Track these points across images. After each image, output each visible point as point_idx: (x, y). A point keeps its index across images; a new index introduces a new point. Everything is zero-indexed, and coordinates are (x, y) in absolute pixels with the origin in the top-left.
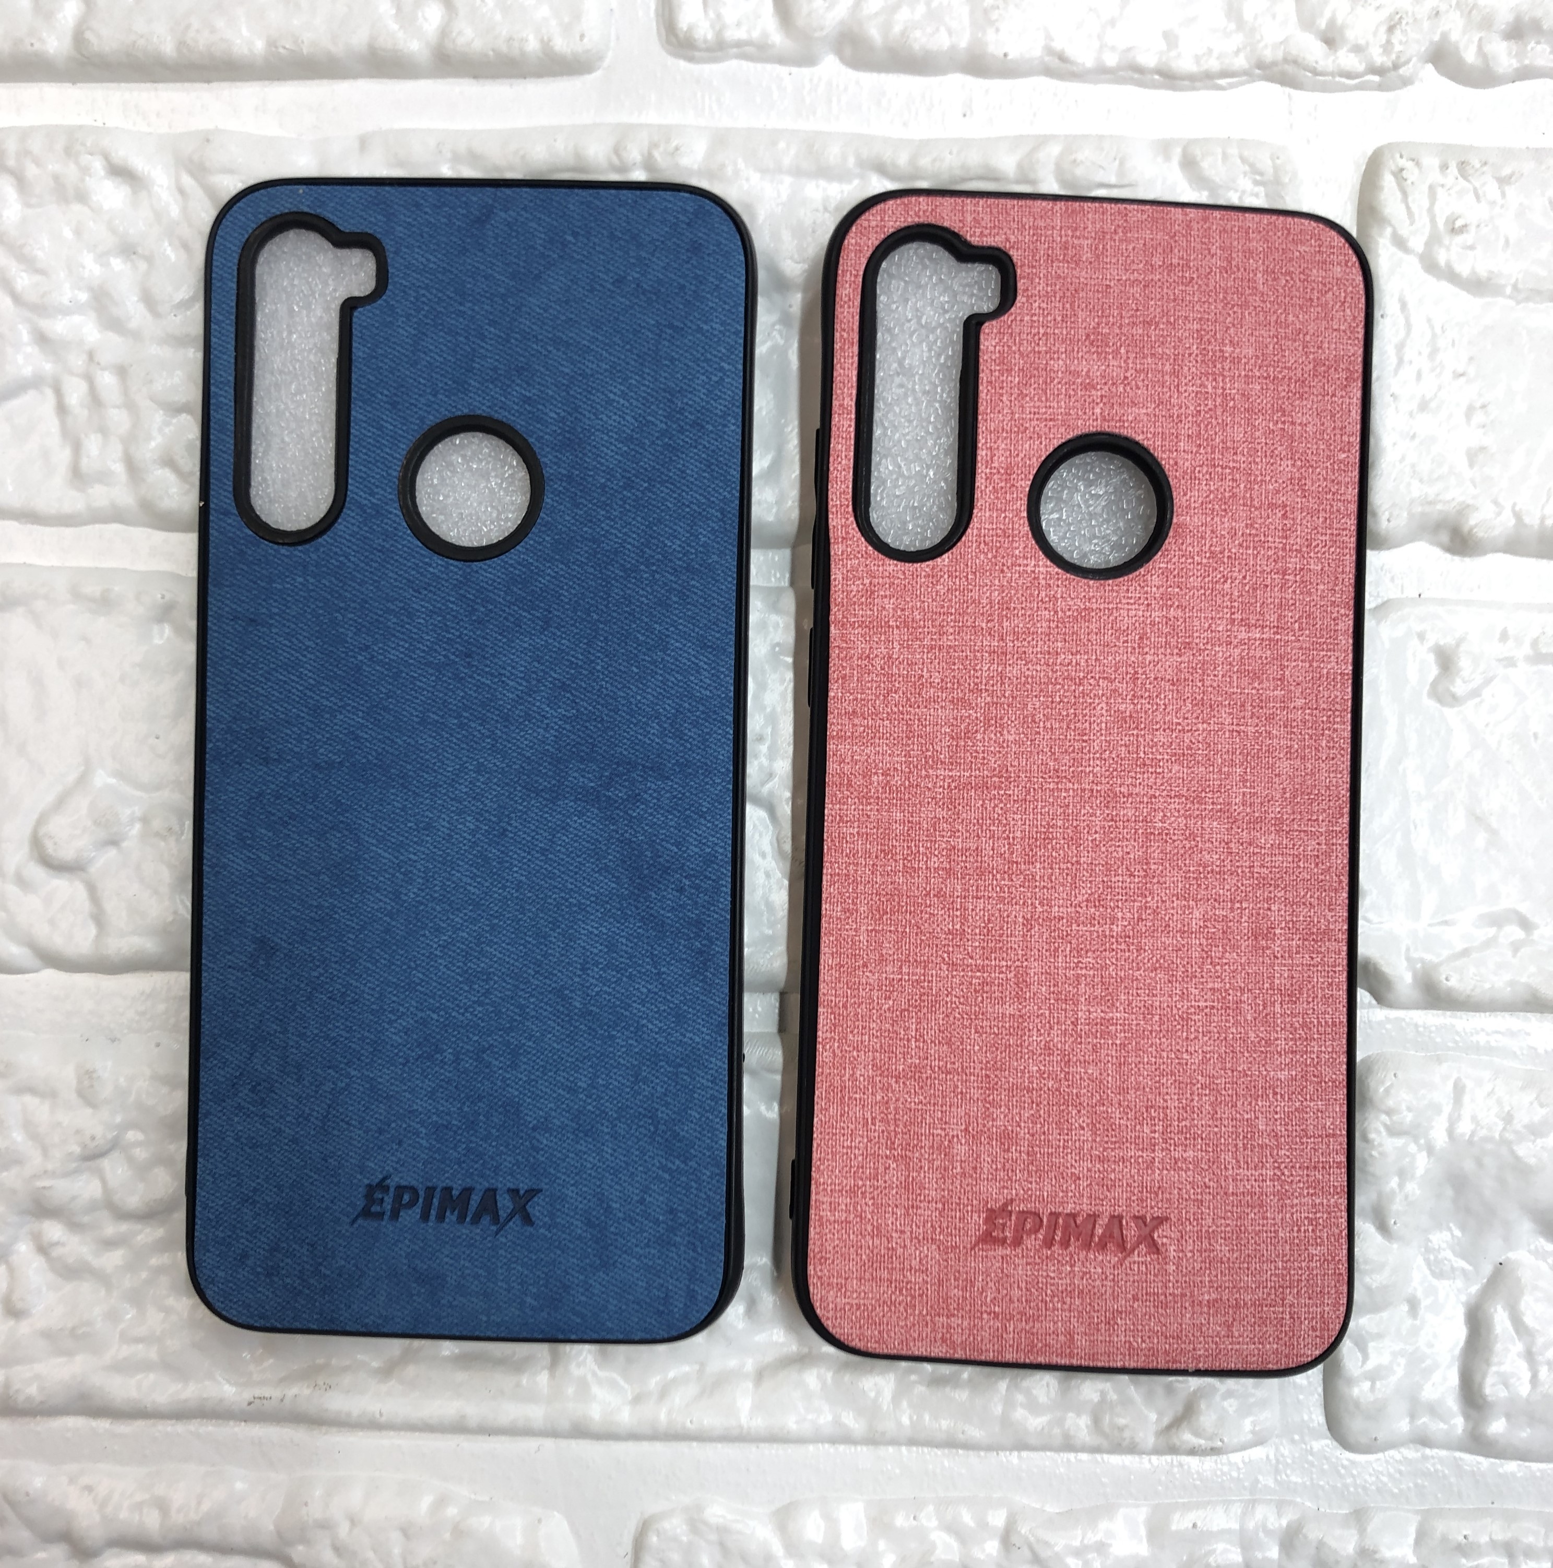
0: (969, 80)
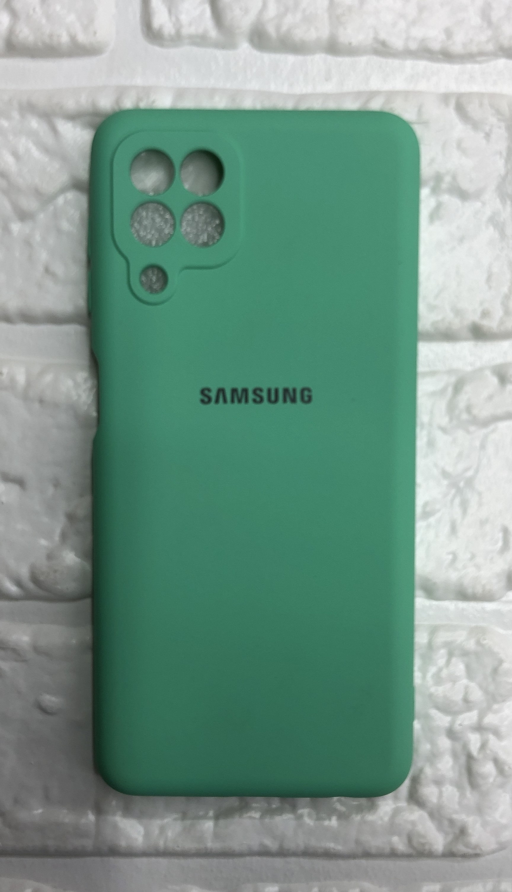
0: (330, 58)
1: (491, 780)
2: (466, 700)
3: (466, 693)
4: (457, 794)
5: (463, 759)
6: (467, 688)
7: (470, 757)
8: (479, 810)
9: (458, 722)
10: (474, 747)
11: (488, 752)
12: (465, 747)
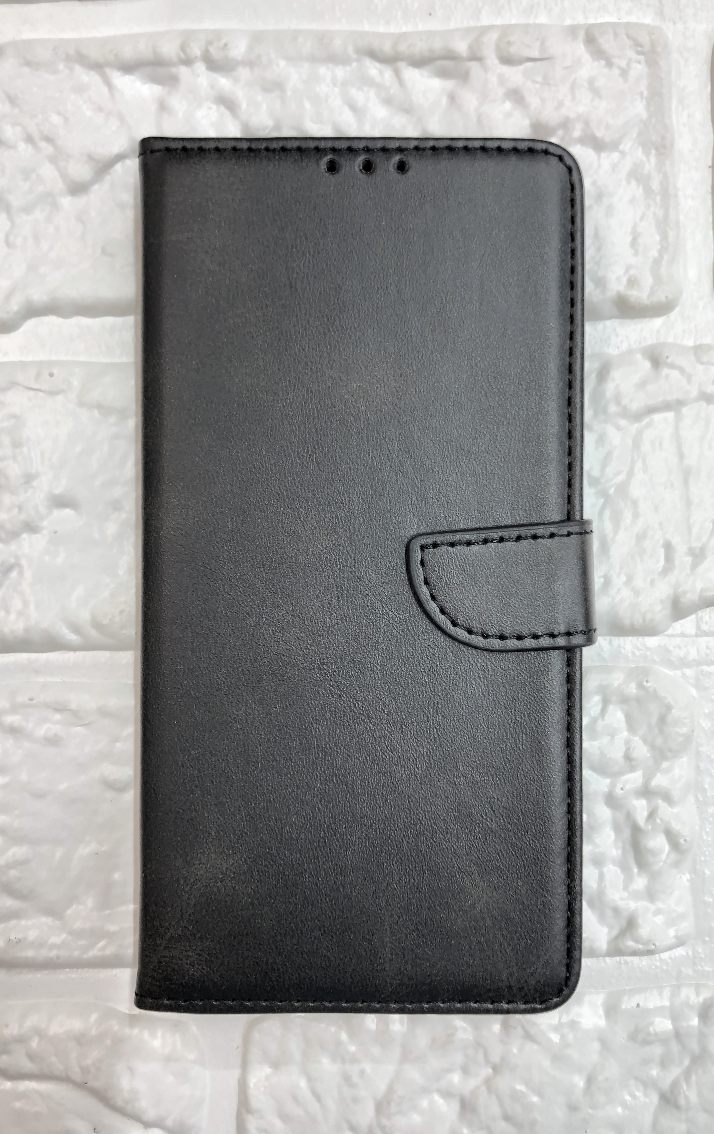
1: (664, 856)
2: (628, 757)
3: (628, 750)
4: (622, 876)
5: (627, 833)
6: (627, 742)
7: (636, 830)
8: (651, 895)
9: (619, 786)
10: (641, 817)
11: (658, 821)
12: (629, 816)
